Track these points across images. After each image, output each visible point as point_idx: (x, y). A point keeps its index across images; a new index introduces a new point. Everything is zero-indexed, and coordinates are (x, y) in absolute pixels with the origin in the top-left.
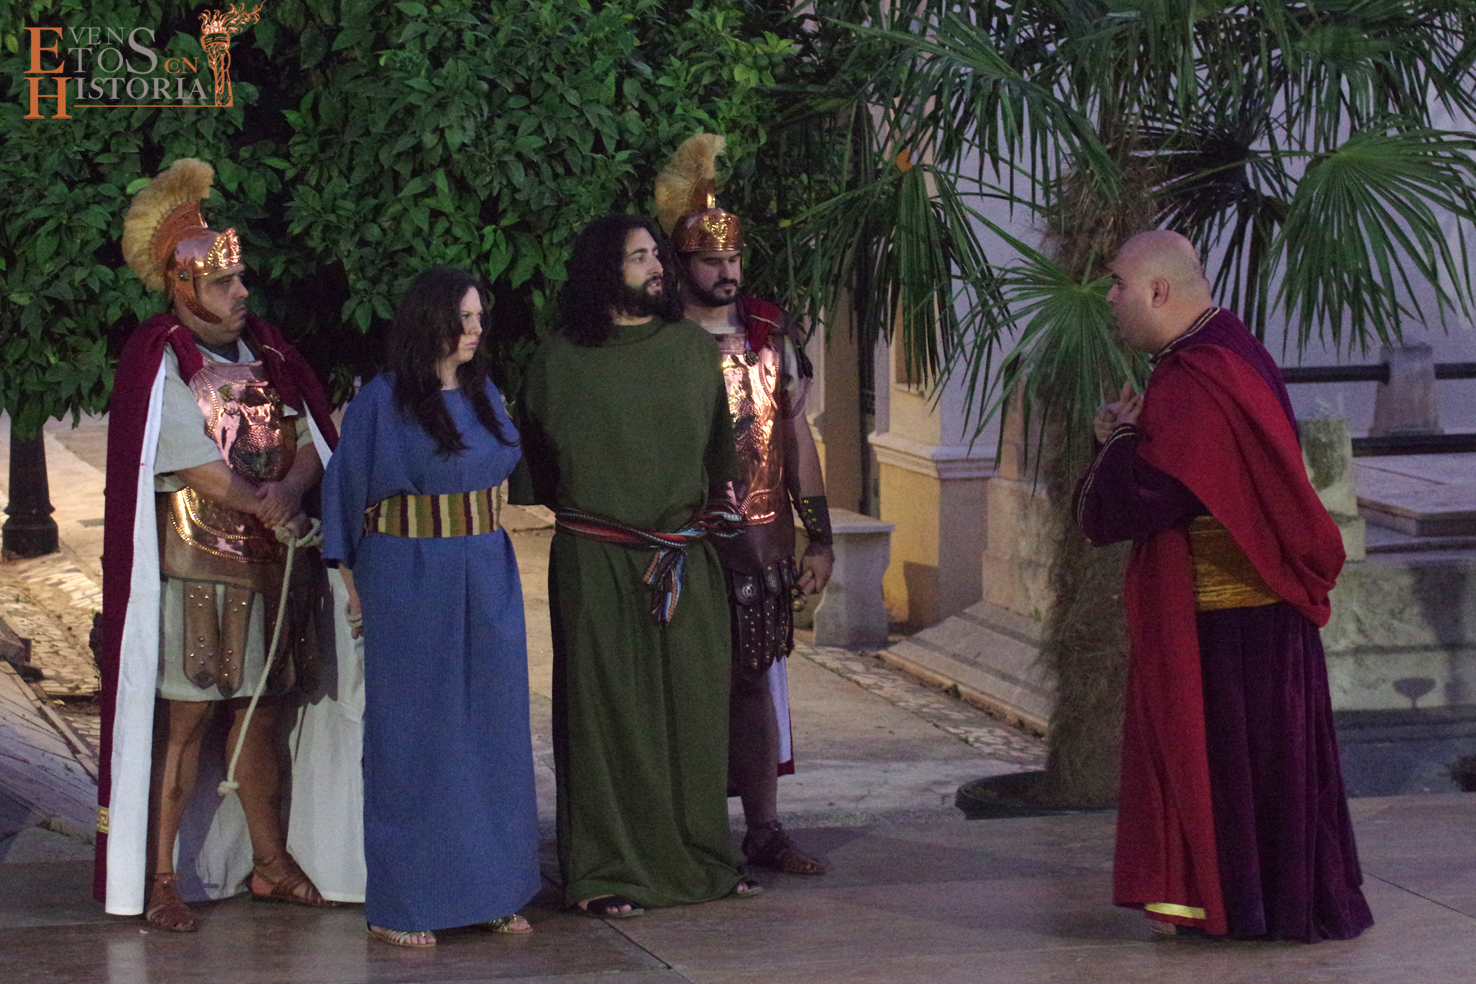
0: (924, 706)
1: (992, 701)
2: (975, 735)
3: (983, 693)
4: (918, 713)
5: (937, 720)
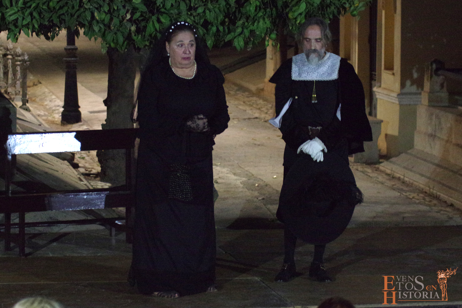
0: (394, 185)
1: (418, 184)
2: (412, 196)
5: (399, 190)
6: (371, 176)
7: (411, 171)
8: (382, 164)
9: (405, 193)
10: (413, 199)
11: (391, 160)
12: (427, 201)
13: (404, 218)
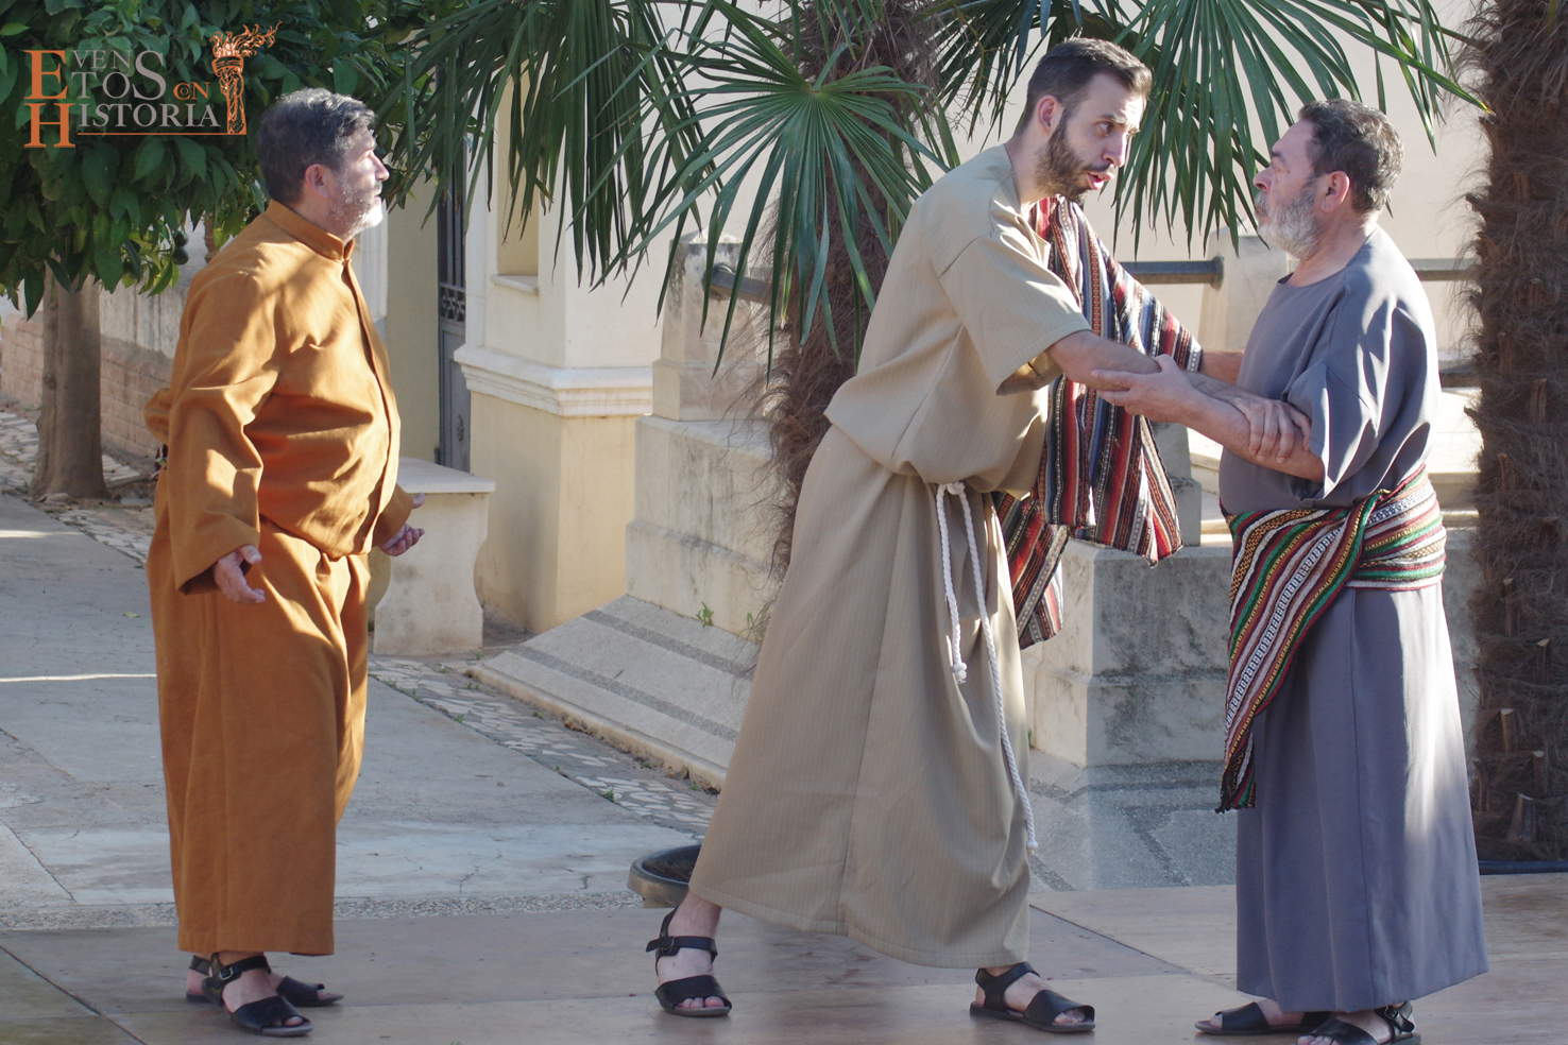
0: (544, 746)
1: (643, 740)
2: (623, 789)
3: (629, 729)
4: (535, 756)
5: (562, 768)
6: (453, 709)
7: (614, 687)
8: (491, 662)
9: (593, 778)
10: (625, 804)
11: (530, 643)
12: (680, 811)
13: (585, 879)
